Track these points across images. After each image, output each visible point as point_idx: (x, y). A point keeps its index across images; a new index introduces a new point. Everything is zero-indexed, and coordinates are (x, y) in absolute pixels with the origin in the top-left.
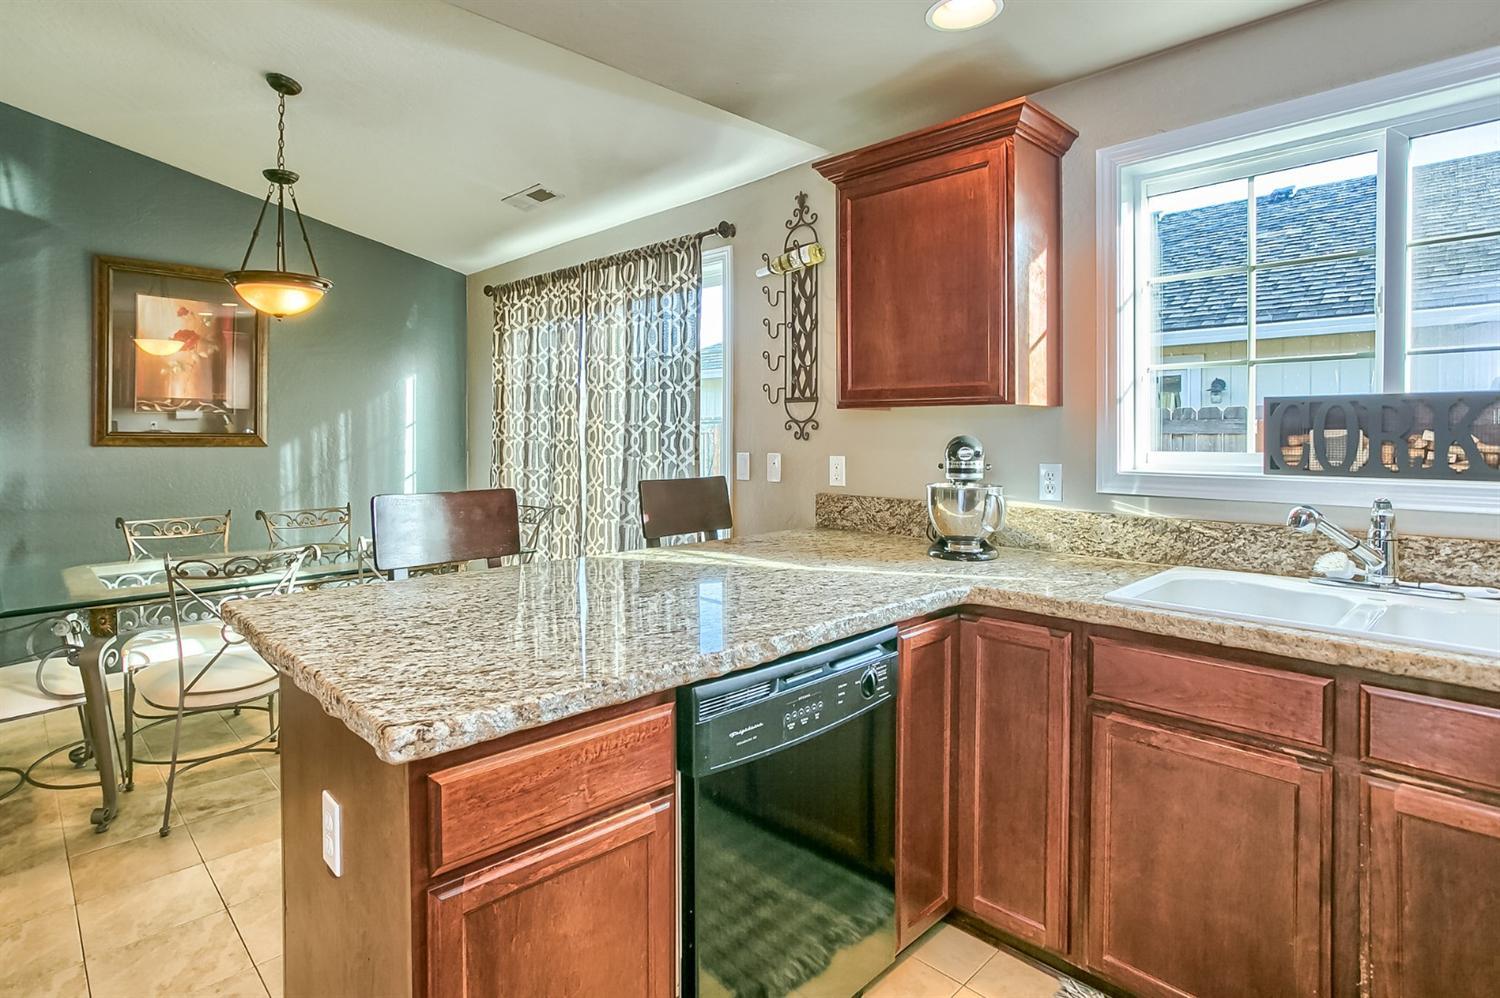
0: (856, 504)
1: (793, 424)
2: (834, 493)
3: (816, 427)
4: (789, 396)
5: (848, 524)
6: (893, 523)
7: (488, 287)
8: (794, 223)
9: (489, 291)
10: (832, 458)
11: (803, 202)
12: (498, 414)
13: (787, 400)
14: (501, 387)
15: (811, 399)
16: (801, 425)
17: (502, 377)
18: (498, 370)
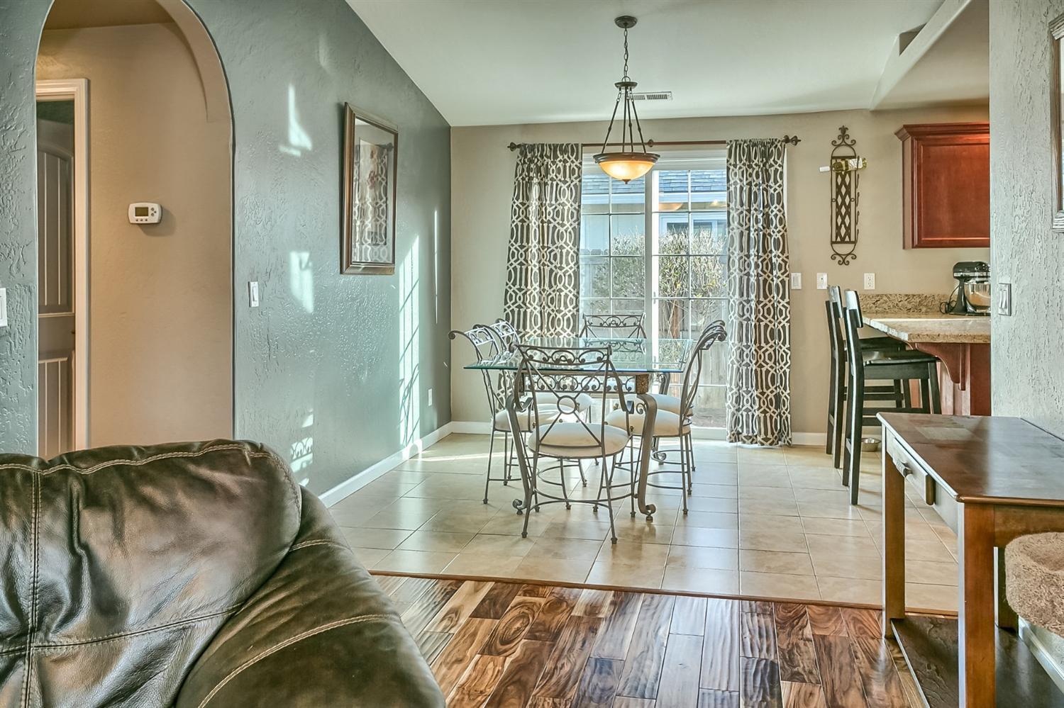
0: (885, 298)
1: (837, 256)
2: (869, 293)
3: (855, 257)
4: (834, 240)
5: (880, 309)
6: (909, 307)
7: (512, 144)
8: (839, 142)
9: (513, 147)
10: (865, 274)
11: (845, 132)
12: (522, 247)
13: (832, 243)
14: (525, 225)
15: (850, 242)
16: (844, 257)
17: (526, 217)
18: (523, 211)
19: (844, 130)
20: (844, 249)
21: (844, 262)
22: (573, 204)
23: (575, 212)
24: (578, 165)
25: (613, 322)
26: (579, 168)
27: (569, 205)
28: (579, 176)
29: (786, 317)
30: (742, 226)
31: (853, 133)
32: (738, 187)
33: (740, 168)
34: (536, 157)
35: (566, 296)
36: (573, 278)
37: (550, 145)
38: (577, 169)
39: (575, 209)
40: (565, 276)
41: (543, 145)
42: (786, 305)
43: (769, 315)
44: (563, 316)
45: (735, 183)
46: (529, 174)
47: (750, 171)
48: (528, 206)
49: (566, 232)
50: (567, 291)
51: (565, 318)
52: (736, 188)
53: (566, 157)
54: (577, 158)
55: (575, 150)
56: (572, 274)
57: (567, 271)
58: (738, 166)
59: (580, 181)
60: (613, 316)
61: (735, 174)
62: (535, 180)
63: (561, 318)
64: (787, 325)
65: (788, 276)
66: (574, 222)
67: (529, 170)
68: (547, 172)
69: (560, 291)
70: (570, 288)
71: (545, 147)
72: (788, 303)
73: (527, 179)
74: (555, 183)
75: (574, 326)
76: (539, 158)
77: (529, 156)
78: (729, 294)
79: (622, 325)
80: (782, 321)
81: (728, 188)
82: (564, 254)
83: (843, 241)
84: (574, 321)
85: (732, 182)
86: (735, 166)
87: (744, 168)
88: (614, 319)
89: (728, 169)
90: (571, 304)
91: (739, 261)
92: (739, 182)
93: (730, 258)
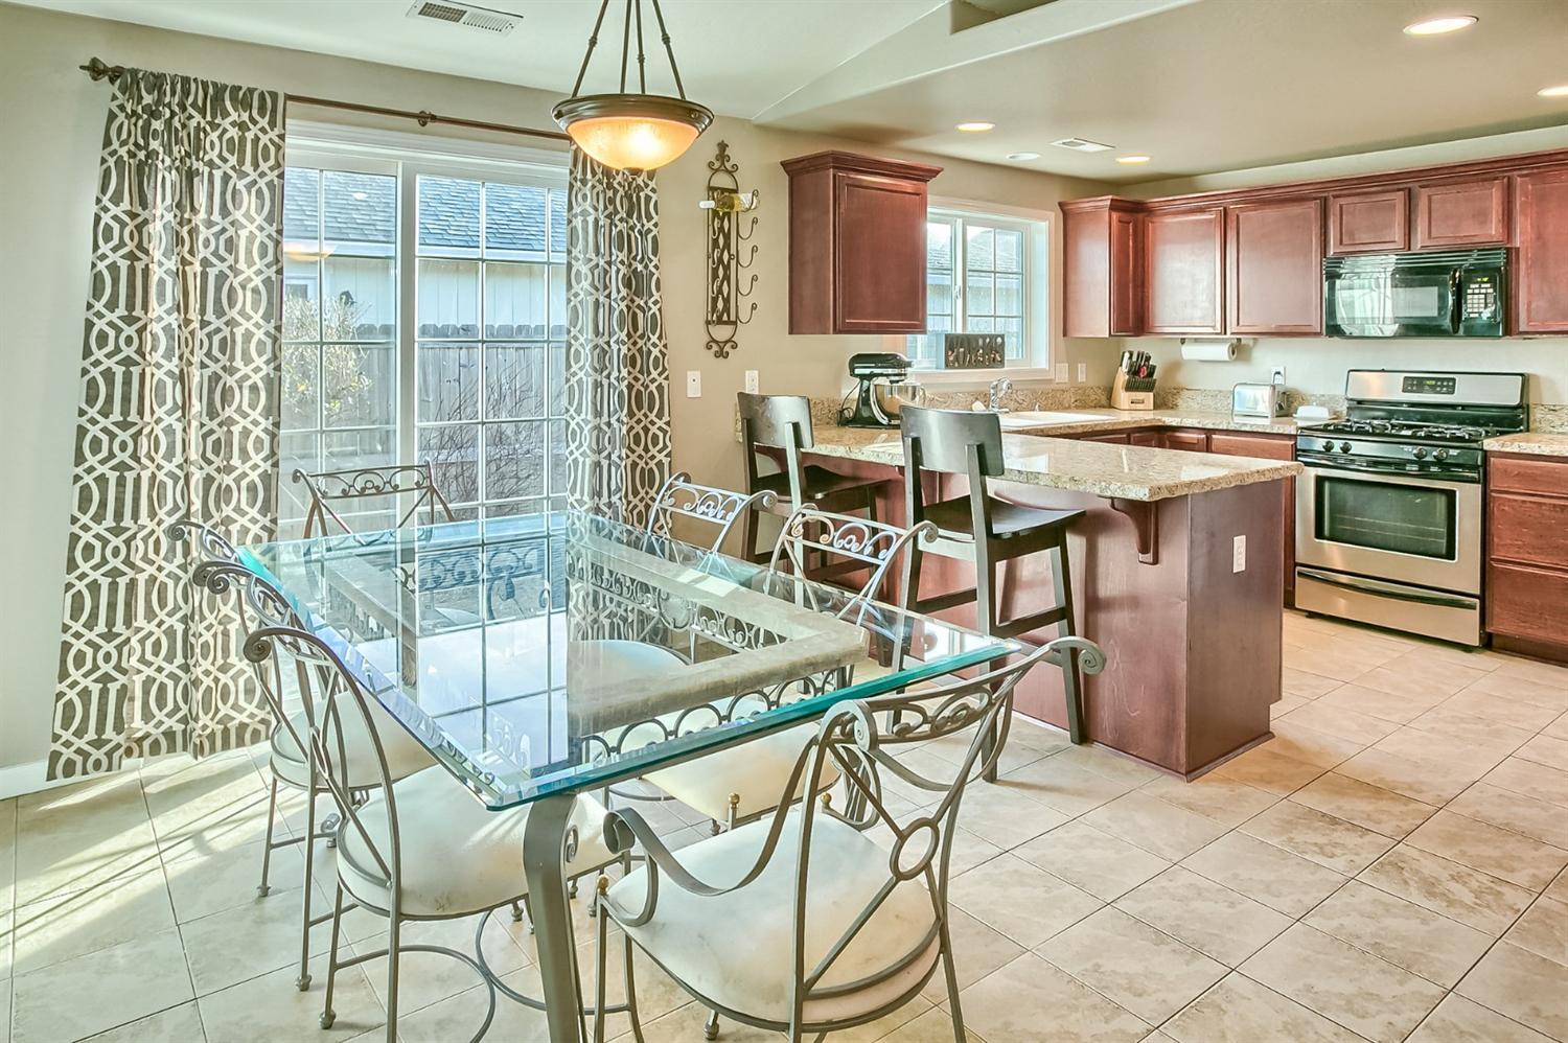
1: (714, 344)
3: (735, 346)
4: (709, 318)
7: (94, 61)
8: (716, 166)
9: (96, 70)
10: (747, 372)
11: (724, 151)
12: (130, 320)
13: (708, 323)
14: (139, 266)
15: (729, 322)
16: (722, 345)
17: (140, 246)
18: (132, 232)
19: (723, 146)
20: (722, 333)
21: (721, 354)
22: (265, 225)
23: (271, 245)
24: (276, 140)
25: (369, 485)
26: (278, 148)
27: (252, 228)
28: (278, 165)
29: (665, 446)
30: (597, 290)
31: (735, 154)
32: (591, 220)
33: (593, 187)
34: (169, 105)
35: (246, 433)
36: (263, 395)
37: (205, 85)
38: (272, 149)
39: (269, 236)
40: (241, 388)
41: (186, 81)
42: (664, 426)
43: (639, 446)
44: (237, 481)
45: (584, 213)
46: (147, 144)
47: (610, 193)
48: (146, 222)
49: (244, 288)
50: (246, 423)
51: (244, 484)
52: (585, 222)
53: (245, 117)
54: (272, 124)
55: (269, 106)
56: (261, 385)
57: (246, 377)
58: (590, 184)
59: (281, 176)
60: (365, 471)
61: (585, 197)
62: (163, 162)
63: (234, 486)
64: (666, 461)
65: (667, 378)
66: (268, 266)
67: (146, 132)
68: (198, 147)
69: (230, 422)
70: (255, 415)
71: (193, 86)
72: (668, 423)
73: (142, 155)
74: (218, 174)
75: (267, 500)
76: (177, 109)
77: (148, 99)
78: (567, 411)
79: (388, 488)
80: (657, 454)
81: (570, 222)
82: (239, 339)
83: (720, 321)
84: (267, 489)
85: (577, 210)
86: (584, 182)
87: (600, 188)
88: (368, 476)
89: (571, 186)
90: (258, 451)
91: (592, 354)
92: (591, 210)
93: (569, 346)
